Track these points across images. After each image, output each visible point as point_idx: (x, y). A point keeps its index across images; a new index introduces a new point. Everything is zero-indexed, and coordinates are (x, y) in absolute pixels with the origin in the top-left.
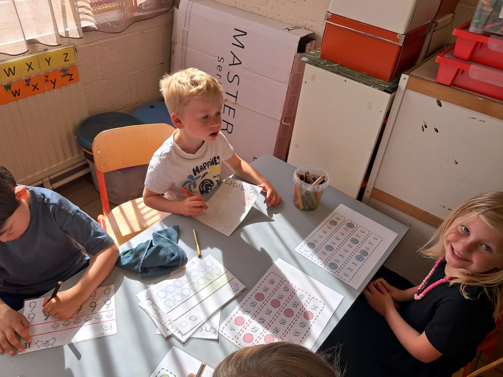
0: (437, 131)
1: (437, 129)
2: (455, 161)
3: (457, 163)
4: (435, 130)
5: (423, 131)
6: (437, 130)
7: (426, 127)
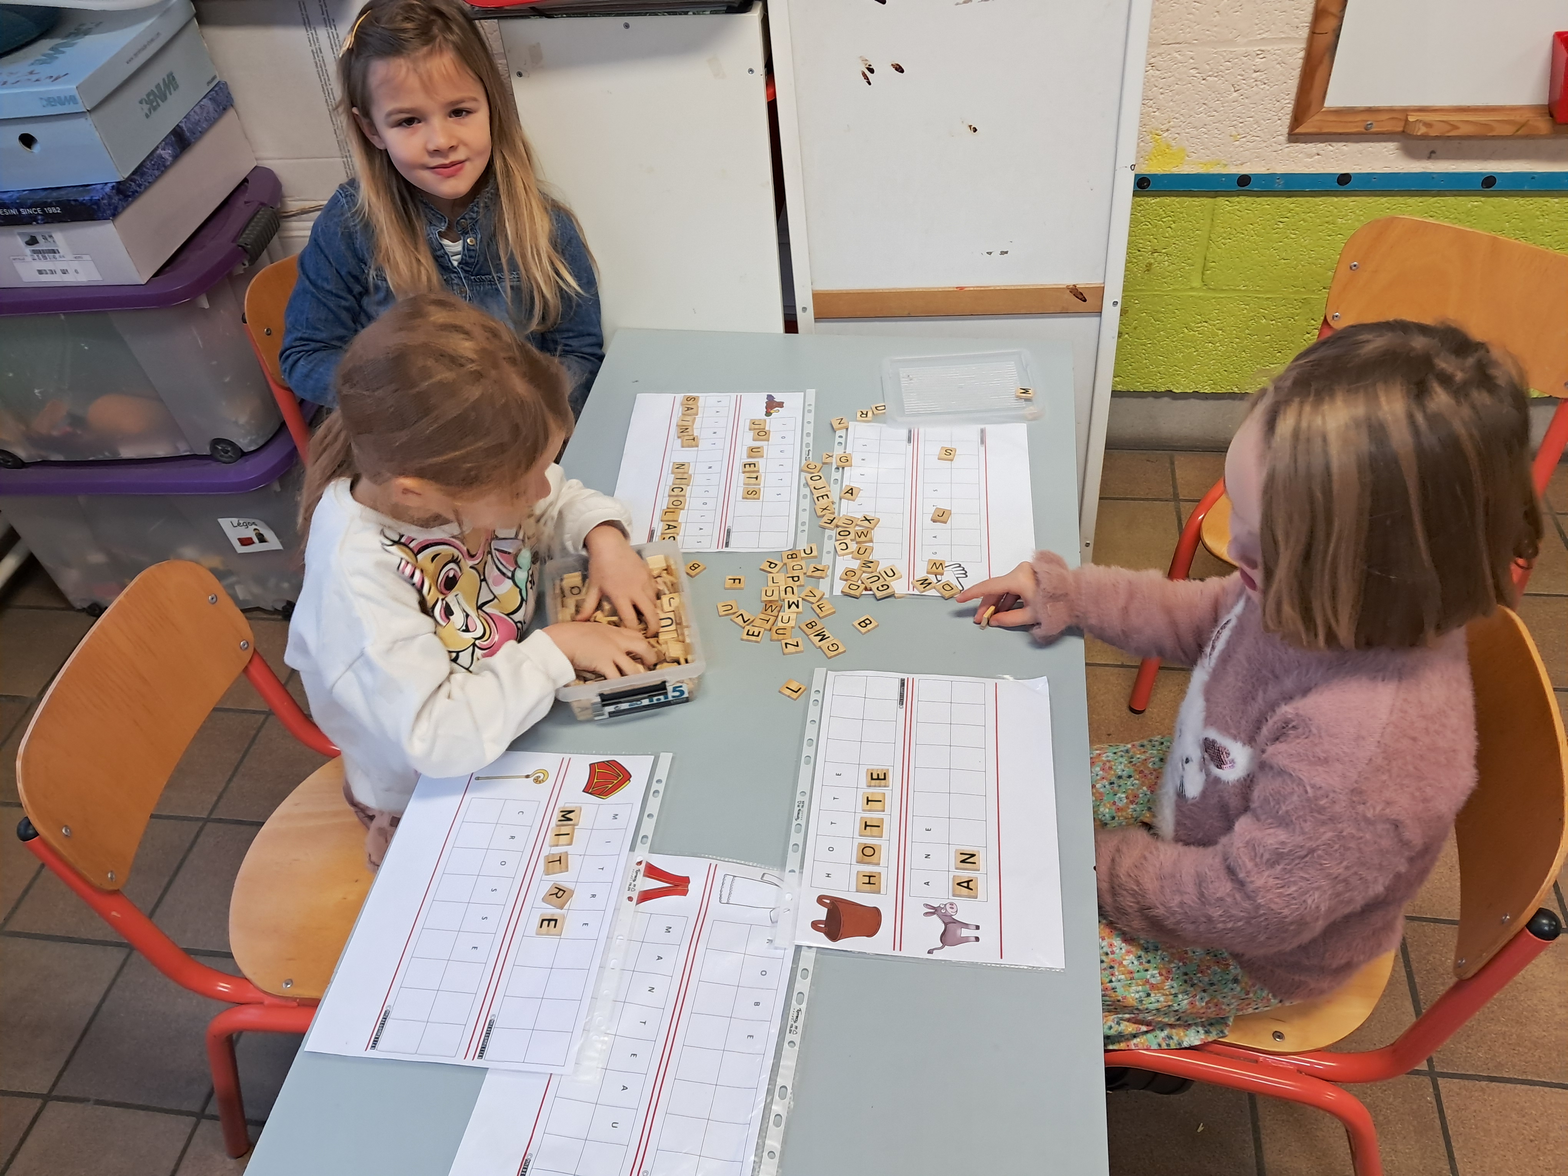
0: (899, 69)
1: (898, 65)
2: (970, 126)
3: (975, 130)
4: (897, 69)
5: (869, 83)
6: (900, 67)
7: (872, 71)
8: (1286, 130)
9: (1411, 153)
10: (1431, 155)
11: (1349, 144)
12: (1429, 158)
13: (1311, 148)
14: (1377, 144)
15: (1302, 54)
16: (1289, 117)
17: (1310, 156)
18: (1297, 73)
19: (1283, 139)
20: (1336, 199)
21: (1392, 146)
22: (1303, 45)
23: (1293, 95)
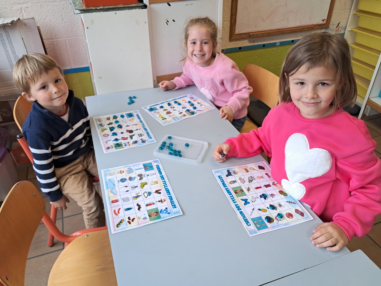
1: (173, 20)
5: (168, 25)
7: (168, 22)
8: (228, 39)
9: (250, 42)
10: (254, 42)
11: (240, 41)
12: (253, 42)
13: (233, 42)
14: (245, 41)
15: (229, 24)
16: (229, 37)
17: (234, 44)
18: (229, 27)
19: (228, 41)
20: (239, 53)
21: (247, 41)
22: (229, 22)
23: (229, 32)
